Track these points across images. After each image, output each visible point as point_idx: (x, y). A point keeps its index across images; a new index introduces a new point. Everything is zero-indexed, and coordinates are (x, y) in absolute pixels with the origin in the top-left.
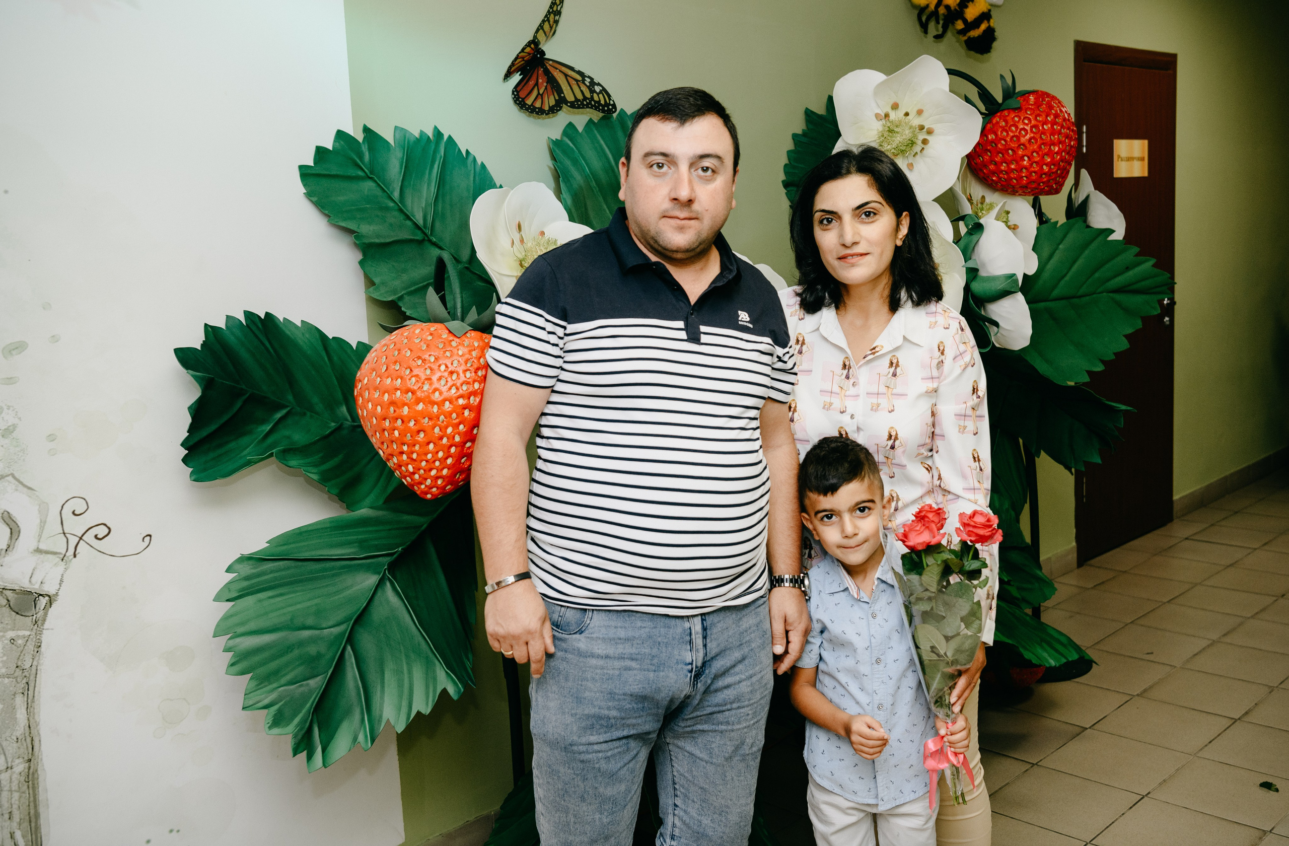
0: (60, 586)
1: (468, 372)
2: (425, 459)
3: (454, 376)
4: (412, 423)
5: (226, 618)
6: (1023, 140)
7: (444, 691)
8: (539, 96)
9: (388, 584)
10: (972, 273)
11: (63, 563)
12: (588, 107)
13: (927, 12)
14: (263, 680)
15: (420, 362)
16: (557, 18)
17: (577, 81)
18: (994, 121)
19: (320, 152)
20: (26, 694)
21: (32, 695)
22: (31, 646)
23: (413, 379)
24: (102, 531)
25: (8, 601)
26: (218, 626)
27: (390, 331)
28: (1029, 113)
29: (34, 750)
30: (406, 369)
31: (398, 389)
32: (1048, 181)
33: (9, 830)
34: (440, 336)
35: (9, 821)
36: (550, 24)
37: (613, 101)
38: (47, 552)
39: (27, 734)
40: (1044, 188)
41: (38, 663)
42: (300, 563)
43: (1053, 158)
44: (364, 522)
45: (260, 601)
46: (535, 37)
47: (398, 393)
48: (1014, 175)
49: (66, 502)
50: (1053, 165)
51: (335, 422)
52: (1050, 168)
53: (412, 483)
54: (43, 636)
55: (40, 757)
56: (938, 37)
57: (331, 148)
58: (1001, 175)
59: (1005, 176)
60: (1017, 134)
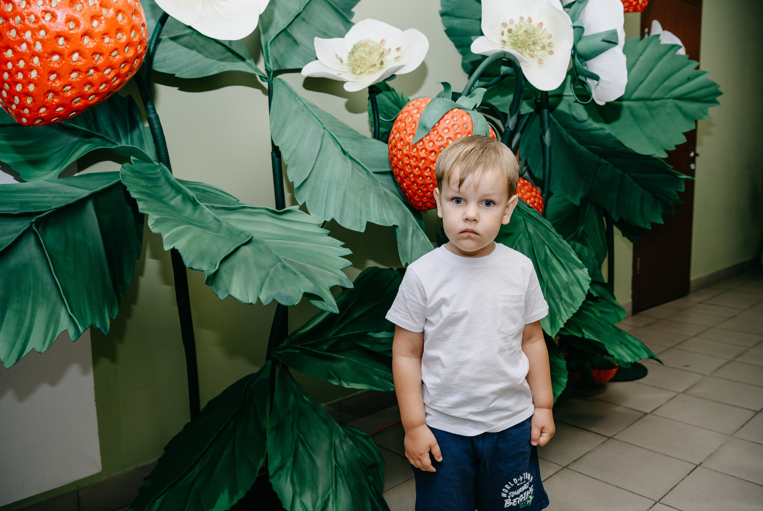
7: (64, 333)
9: (32, 237)
10: (579, 32)
44: (34, 190)
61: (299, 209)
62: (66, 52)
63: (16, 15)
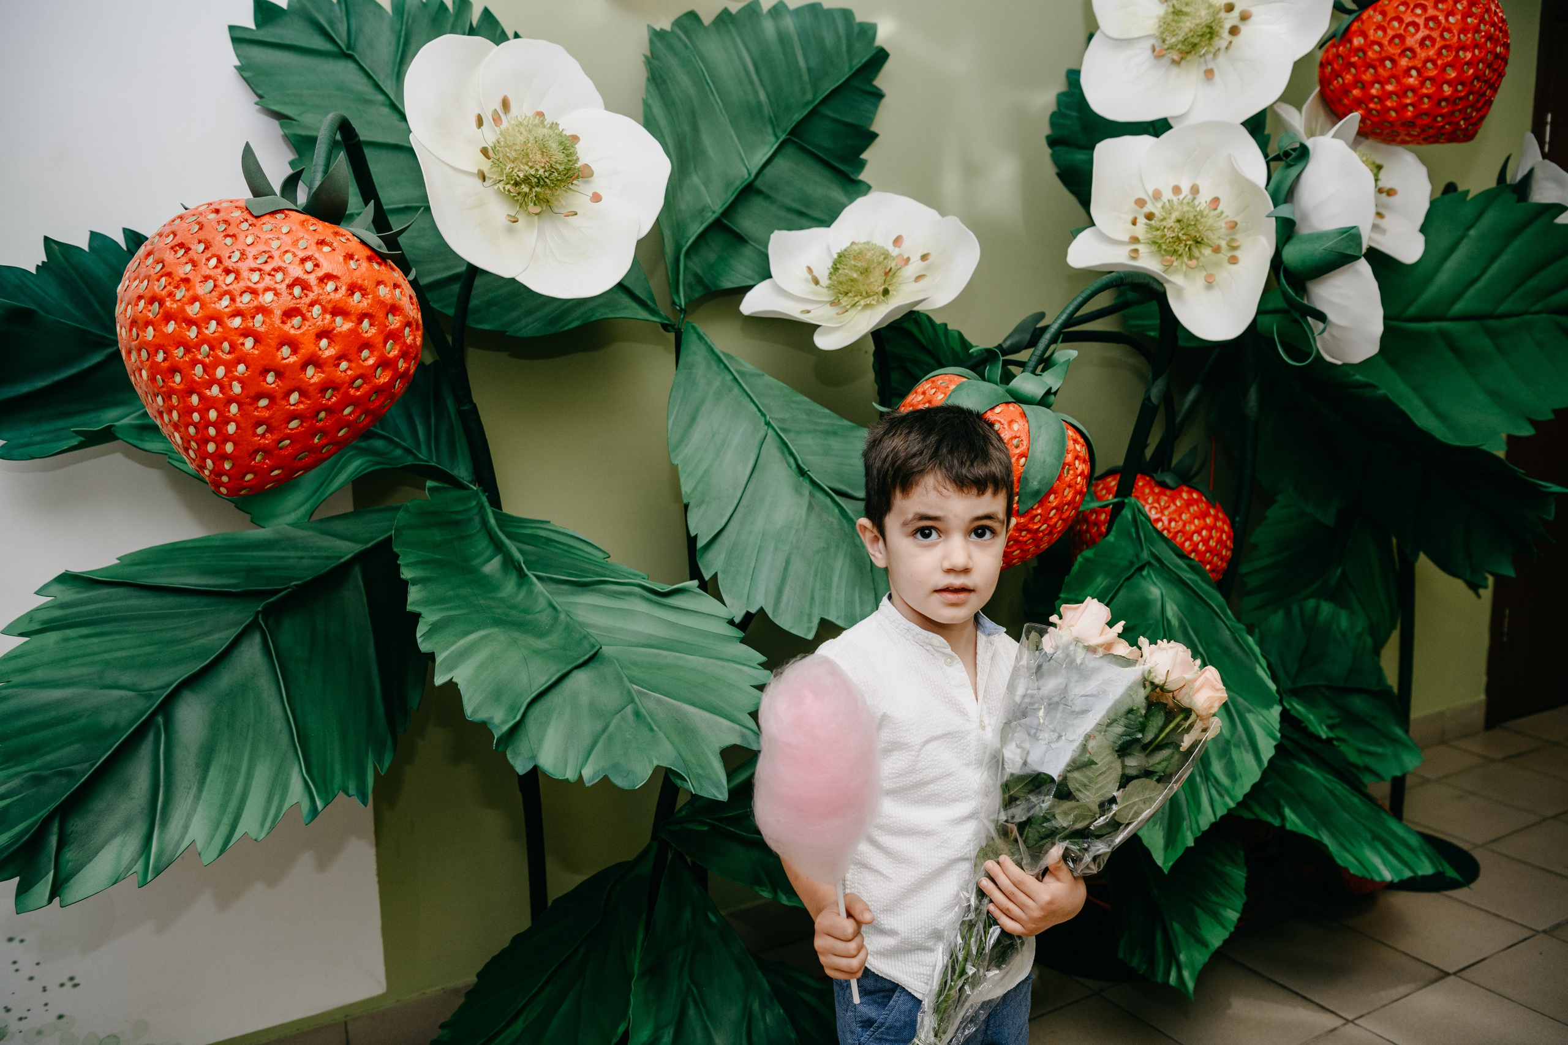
1: (258, 272)
3: (232, 277)
4: (160, 356)
6: (1410, 42)
9: (255, 640)
10: (1287, 229)
15: (182, 251)
18: (1365, 16)
19: (264, 9)
32: (1452, 113)
40: (1443, 126)
43: (1461, 72)
47: (142, 303)
48: (1392, 103)
50: (1462, 84)
52: (1455, 90)
57: (284, 6)
58: (1372, 106)
59: (1379, 107)
60: (1402, 32)
61: (699, 587)
62: (279, 395)
63: (203, 344)
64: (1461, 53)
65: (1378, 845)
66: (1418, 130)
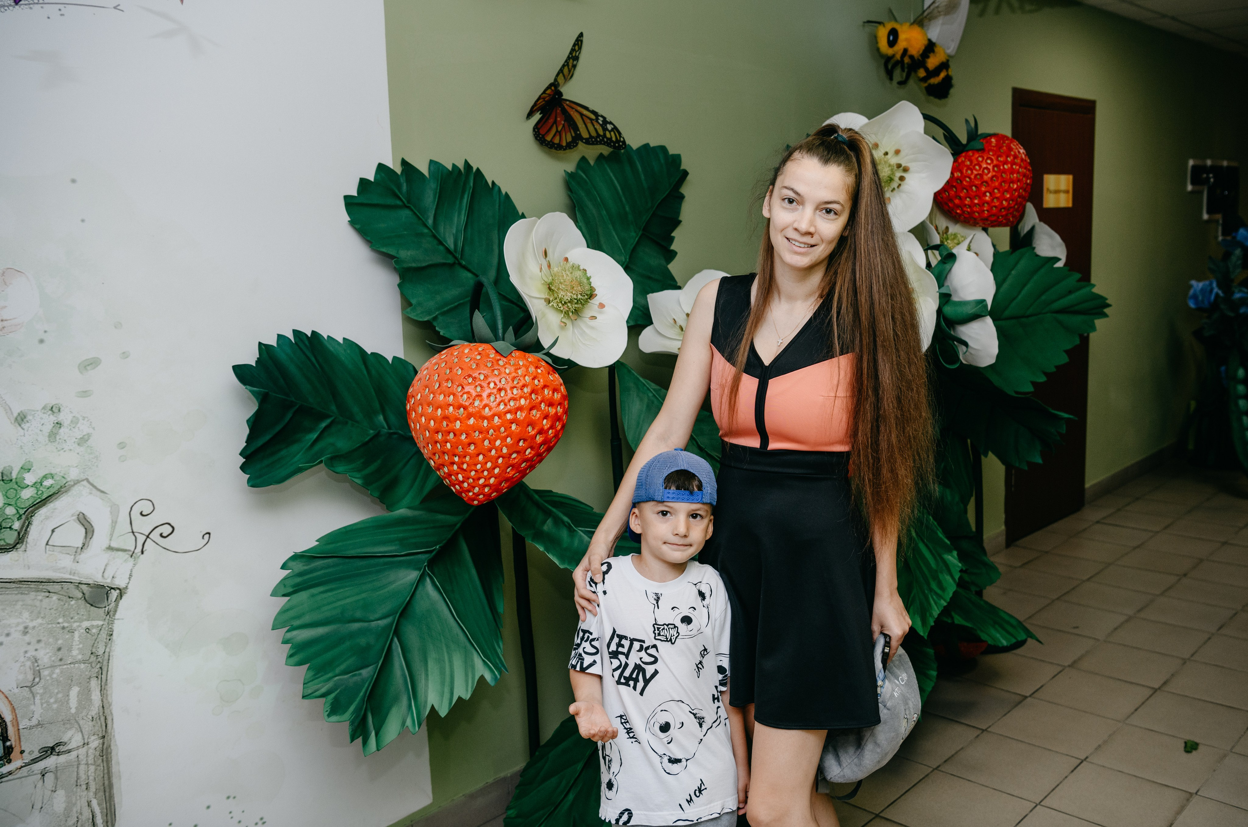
0: (130, 580)
1: (515, 389)
2: (474, 469)
3: (503, 393)
4: (463, 437)
5: (283, 611)
6: (985, 178)
7: (482, 678)
8: (558, 133)
9: (428, 580)
11: (132, 559)
12: (601, 144)
13: (892, 61)
14: (319, 671)
15: (470, 380)
16: (575, 62)
17: (591, 120)
18: (960, 161)
19: (363, 183)
20: (100, 677)
21: (105, 679)
22: (104, 635)
23: (465, 396)
24: (166, 530)
25: (84, 594)
26: (275, 619)
27: (439, 351)
28: (991, 153)
29: (108, 728)
30: (458, 386)
31: (451, 405)
32: (1006, 215)
33: (86, 799)
34: (488, 356)
35: (86, 791)
36: (569, 68)
37: (623, 138)
38: (118, 550)
39: (101, 714)
40: (1002, 221)
41: (110, 650)
42: (347, 560)
44: (402, 521)
45: (313, 596)
46: (556, 80)
47: (451, 409)
48: (977, 208)
49: (135, 503)
50: (1013, 201)
51: (373, 430)
52: (1009, 203)
53: (461, 490)
54: (114, 625)
55: (113, 734)
56: (902, 83)
57: (372, 179)
58: (965, 209)
59: (969, 210)
60: (980, 172)
62: (522, 451)
63: (490, 429)
64: (1011, 185)
65: (997, 626)
66: (989, 222)
